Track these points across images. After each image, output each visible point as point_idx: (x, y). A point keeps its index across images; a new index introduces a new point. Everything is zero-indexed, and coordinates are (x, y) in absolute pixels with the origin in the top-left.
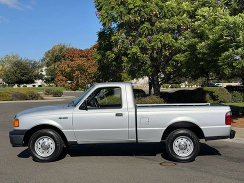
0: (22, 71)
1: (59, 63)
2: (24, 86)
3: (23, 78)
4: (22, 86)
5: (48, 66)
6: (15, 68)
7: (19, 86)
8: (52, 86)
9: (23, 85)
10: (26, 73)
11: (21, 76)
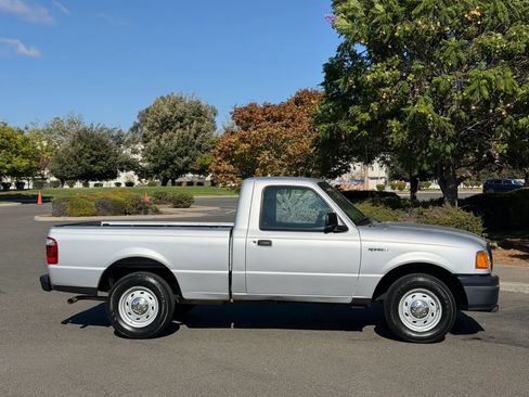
0: (94, 153)
1: (171, 133)
2: (96, 185)
3: (96, 168)
4: (92, 184)
5: (145, 142)
6: (80, 146)
7: (86, 185)
8: (154, 185)
9: (94, 183)
10: (102, 157)
11: (92, 163)
